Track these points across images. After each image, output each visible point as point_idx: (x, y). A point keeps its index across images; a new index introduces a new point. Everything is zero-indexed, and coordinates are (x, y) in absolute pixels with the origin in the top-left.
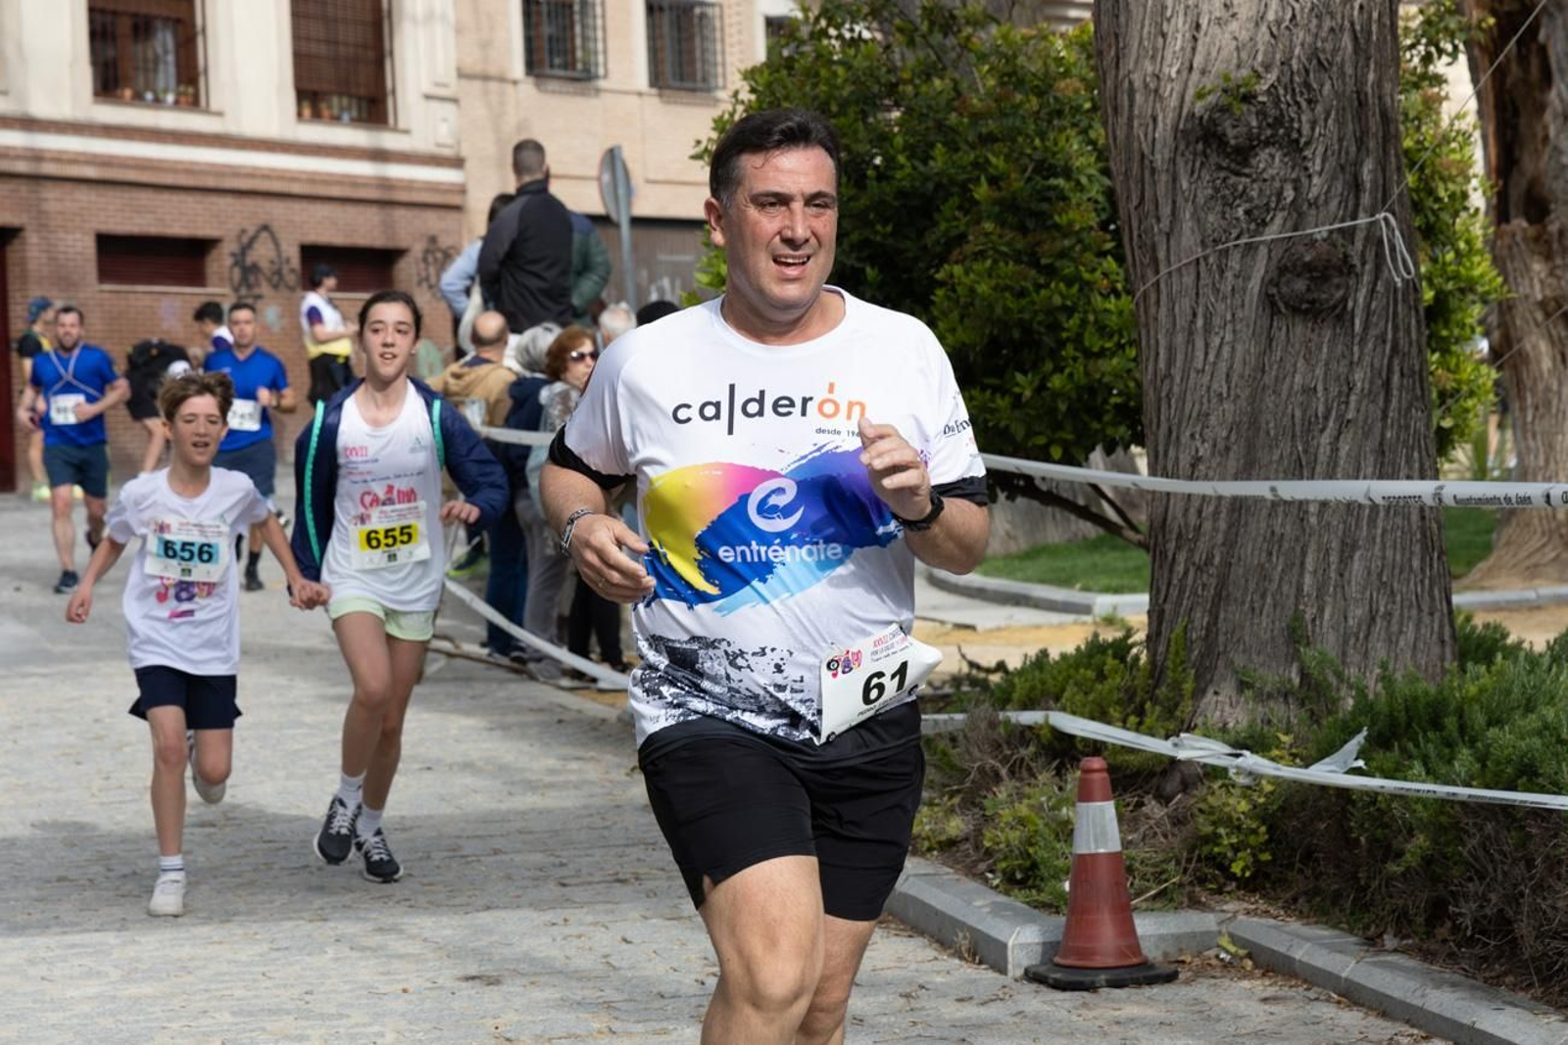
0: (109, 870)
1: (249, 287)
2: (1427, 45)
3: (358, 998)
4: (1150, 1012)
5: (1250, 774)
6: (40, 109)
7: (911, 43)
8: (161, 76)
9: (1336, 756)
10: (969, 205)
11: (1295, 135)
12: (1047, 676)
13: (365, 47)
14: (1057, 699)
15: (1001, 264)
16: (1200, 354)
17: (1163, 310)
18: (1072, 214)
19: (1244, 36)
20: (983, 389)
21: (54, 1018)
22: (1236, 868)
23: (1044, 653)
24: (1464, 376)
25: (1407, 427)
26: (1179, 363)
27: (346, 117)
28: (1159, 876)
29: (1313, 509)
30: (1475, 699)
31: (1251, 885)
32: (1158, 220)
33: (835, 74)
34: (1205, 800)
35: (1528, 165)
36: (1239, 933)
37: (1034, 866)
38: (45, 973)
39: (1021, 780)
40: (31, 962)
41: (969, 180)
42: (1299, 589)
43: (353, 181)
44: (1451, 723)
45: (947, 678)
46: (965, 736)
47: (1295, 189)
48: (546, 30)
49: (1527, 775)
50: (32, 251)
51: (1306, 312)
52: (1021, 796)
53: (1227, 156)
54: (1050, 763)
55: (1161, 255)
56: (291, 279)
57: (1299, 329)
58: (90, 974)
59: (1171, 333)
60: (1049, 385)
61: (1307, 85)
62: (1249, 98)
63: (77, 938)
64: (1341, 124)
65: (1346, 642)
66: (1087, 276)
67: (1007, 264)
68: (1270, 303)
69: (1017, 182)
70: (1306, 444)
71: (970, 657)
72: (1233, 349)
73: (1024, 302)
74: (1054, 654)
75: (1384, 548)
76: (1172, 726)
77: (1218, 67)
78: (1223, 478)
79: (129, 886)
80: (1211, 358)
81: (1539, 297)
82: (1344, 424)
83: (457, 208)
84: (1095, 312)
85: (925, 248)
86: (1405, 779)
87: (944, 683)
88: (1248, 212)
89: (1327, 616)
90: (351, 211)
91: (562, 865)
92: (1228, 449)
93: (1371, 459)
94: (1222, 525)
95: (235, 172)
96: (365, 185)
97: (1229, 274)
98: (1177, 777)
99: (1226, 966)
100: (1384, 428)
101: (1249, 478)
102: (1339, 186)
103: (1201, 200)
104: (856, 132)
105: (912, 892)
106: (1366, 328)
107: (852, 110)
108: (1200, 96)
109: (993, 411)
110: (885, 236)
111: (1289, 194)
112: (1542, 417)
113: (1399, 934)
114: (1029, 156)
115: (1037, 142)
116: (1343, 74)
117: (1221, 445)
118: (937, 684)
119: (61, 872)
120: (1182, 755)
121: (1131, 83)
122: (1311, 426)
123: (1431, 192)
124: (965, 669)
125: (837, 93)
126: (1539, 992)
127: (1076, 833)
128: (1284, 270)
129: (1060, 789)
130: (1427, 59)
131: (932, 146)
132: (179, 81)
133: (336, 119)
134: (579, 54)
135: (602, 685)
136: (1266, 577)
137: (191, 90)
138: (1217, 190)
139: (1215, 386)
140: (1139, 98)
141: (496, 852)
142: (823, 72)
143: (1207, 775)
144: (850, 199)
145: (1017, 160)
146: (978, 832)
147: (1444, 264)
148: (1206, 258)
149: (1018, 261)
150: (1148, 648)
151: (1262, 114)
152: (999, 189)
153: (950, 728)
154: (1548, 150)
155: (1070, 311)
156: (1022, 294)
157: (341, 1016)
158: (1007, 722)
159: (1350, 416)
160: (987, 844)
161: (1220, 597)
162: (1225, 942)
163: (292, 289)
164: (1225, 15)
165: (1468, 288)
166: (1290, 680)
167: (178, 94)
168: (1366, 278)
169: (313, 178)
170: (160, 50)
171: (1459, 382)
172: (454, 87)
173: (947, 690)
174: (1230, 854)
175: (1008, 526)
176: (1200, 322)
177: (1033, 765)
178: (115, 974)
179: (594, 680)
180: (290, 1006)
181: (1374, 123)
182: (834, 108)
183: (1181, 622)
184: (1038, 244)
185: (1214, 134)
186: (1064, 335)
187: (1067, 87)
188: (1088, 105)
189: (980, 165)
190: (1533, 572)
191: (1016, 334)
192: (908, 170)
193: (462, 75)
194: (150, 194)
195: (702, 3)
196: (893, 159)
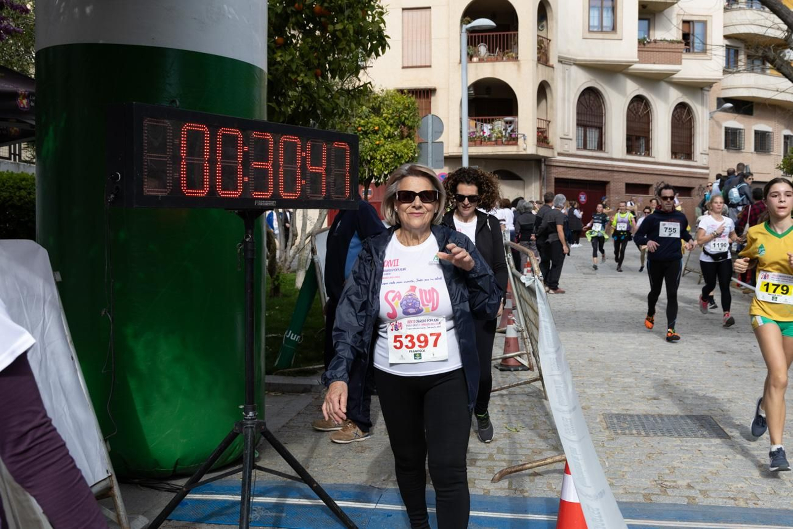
6: (615, 156)
8: (641, 149)
13: (688, 142)
21: (625, 352)
27: (682, 158)
43: (683, 172)
48: (730, 138)
50: (612, 186)
58: (632, 343)
79: (638, 325)
83: (707, 178)
90: (682, 179)
95: (657, 170)
96: (686, 173)
119: (623, 321)
132: (645, 150)
133: (680, 159)
134: (738, 144)
137: (648, 152)
157: (689, 357)
167: (645, 153)
169: (674, 172)
170: (642, 143)
172: (708, 151)
178: (637, 344)
193: (710, 148)
194: (637, 174)
195: (768, 132)
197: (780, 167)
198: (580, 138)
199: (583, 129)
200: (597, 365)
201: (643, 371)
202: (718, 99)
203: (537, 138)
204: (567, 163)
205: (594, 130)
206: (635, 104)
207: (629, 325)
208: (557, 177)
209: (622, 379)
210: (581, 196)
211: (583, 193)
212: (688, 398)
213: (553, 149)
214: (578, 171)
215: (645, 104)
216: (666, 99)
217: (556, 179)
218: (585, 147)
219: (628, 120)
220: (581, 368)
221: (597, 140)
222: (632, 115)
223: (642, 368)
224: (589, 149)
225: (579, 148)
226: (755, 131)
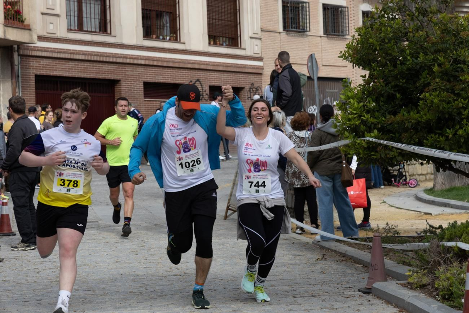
0: (146, 289)
6: (126, 42)
7: (412, 19)
8: (165, 31)
10: (431, 73)
12: (456, 230)
13: (231, 21)
14: (460, 238)
15: (442, 93)
18: (466, 76)
20: (436, 134)
23: (456, 222)
27: (225, 44)
33: (387, 30)
37: (452, 294)
39: (448, 265)
41: (431, 65)
43: (227, 65)
45: (422, 230)
46: (429, 250)
50: (124, 87)
52: (448, 270)
54: (457, 259)
56: (206, 97)
60: (458, 133)
67: (444, 93)
69: (447, 66)
71: (430, 224)
73: (449, 105)
74: (459, 223)
79: (153, 295)
83: (261, 74)
85: (417, 87)
87: (421, 232)
91: (294, 290)
95: (189, 62)
104: (394, 49)
105: (410, 302)
107: (392, 42)
109: (439, 142)
110: (403, 83)
114: (452, 57)
115: (454, 52)
118: (418, 232)
119: (131, 290)
124: (428, 228)
125: (387, 36)
127: (466, 282)
129: (461, 268)
131: (419, 53)
132: (170, 34)
133: (221, 45)
134: (301, 23)
137: (175, 35)
141: (272, 286)
142: (383, 29)
144: (391, 71)
145: (448, 58)
146: (433, 282)
149: (447, 92)
152: (441, 68)
153: (424, 248)
155: (465, 109)
156: (449, 103)
158: (443, 245)
160: (436, 286)
163: (207, 100)
167: (170, 37)
169: (213, 64)
170: (165, 23)
172: (260, 35)
173: (422, 234)
175: (442, 181)
177: (452, 260)
182: (386, 41)
184: (454, 86)
186: (463, 116)
187: (464, 34)
189: (435, 60)
191: (447, 116)
192: (411, 61)
193: (262, 30)
194: (161, 69)
195: (342, 7)
196: (406, 58)
197: (344, 54)
198: (72, 14)
203: (5, 13)
204: (55, 52)
205: (92, 2)
207: (139, 297)
208: (38, 73)
213: (30, 30)
214: (71, 64)
217: (37, 76)
218: (80, 28)
221: (98, 17)
224: (87, 31)
225: (71, 30)
226: (324, 5)
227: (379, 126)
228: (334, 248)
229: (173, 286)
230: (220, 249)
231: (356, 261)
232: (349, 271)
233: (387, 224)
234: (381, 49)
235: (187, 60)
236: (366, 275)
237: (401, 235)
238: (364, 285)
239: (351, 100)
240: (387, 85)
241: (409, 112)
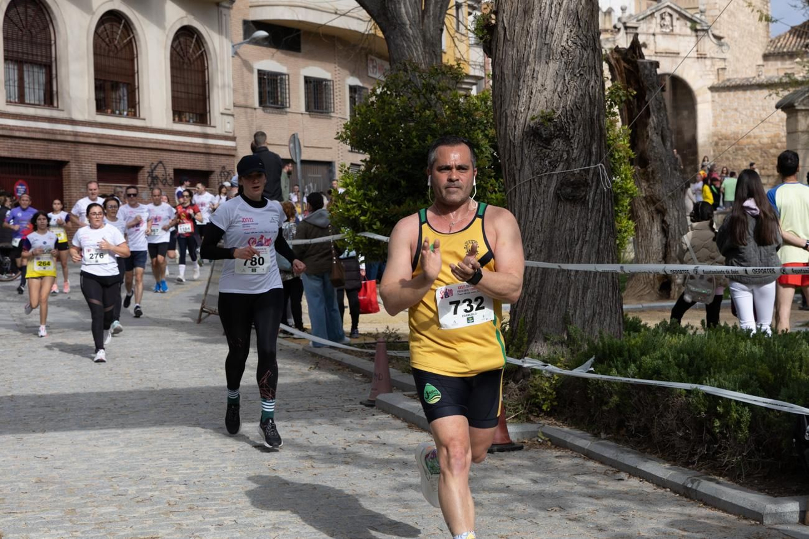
0: (115, 405)
1: (154, 184)
2: (611, 101)
3: (216, 453)
4: (516, 461)
5: (551, 372)
6: (77, 116)
7: (419, 97)
8: (122, 104)
9: (583, 366)
11: (567, 134)
13: (199, 95)
16: (531, 215)
17: (517, 199)
19: (549, 97)
21: (101, 460)
22: (544, 408)
24: (623, 225)
25: (608, 244)
26: (523, 218)
27: (191, 121)
28: (515, 411)
29: (573, 273)
30: (634, 345)
31: (549, 414)
32: (516, 165)
33: (391, 108)
34: (533, 382)
35: (641, 146)
36: (546, 432)
38: (96, 444)
40: (90, 440)
42: (567, 303)
43: (194, 145)
44: (626, 354)
47: (568, 154)
49: (656, 374)
50: (73, 169)
51: (570, 201)
53: (542, 141)
55: (517, 178)
56: (170, 182)
57: (568, 206)
58: (112, 444)
59: (521, 207)
61: (572, 115)
62: (551, 120)
63: (106, 431)
64: (584, 130)
65: (584, 324)
66: (485, 185)
68: (558, 197)
70: (571, 249)
72: (543, 214)
75: (598, 289)
76: (519, 354)
77: (539, 109)
78: (539, 261)
79: (123, 411)
80: (535, 217)
81: (644, 195)
82: (584, 242)
83: (233, 156)
84: (488, 199)
86: (609, 375)
88: (549, 163)
89: (577, 313)
90: (193, 156)
91: (287, 404)
92: (541, 251)
93: (594, 255)
94: (539, 279)
95: (149, 141)
96: (198, 147)
97: (542, 186)
98: (521, 373)
99: (541, 444)
100: (599, 244)
101: (549, 262)
102: (584, 153)
103: (532, 158)
106: (593, 205)
108: (533, 119)
110: (409, 169)
111: (565, 156)
112: (645, 240)
113: (606, 433)
115: (467, 135)
116: (585, 111)
117: (538, 249)
120: (525, 365)
121: (506, 114)
122: (572, 243)
123: (612, 156)
126: (660, 454)
128: (563, 184)
130: (611, 106)
131: (426, 135)
132: (129, 107)
133: (188, 122)
134: (279, 98)
135: (295, 336)
136: (555, 299)
137: (133, 110)
138: (538, 154)
139: (537, 227)
140: (509, 119)
142: (387, 108)
143: (532, 372)
147: (617, 183)
148: (534, 179)
150: (510, 325)
151: (555, 126)
154: (648, 140)
157: (210, 460)
159: (587, 239)
161: (537, 307)
162: (540, 435)
163: (170, 186)
164: (542, 89)
165: (626, 191)
166: (564, 338)
167: (128, 112)
168: (593, 188)
170: (122, 95)
171: (622, 227)
172: (232, 110)
174: (542, 402)
176: (531, 203)
178: (122, 445)
179: (292, 334)
180: (190, 457)
181: (597, 130)
182: (390, 121)
183: (523, 315)
185: (538, 134)
187: (478, 115)
188: (485, 121)
190: (640, 298)
192: (418, 145)
193: (235, 106)
194: (117, 149)
195: (326, 80)
196: (412, 140)
197: (341, 136)
198: (11, 83)
199: (16, 67)
200: (51, 488)
201: (132, 490)
202: (245, 23)
205: (36, 70)
206: (107, 25)
207: (108, 414)
209: (96, 509)
210: (19, 187)
211: (20, 181)
212: (207, 530)
214: (10, 142)
215: (125, 26)
216: (159, 20)
218: (21, 100)
219: (95, 54)
220: (23, 496)
221: (42, 87)
222: (104, 45)
223: (130, 485)
224: (29, 104)
225: (11, 102)
226: (306, 78)
227: (382, 217)
228: (328, 356)
229: (146, 400)
230: (196, 357)
231: (354, 370)
232: (347, 381)
233: (388, 328)
234: (384, 131)
235: (147, 139)
236: (368, 386)
237: (403, 340)
238: (366, 396)
239: (350, 188)
240: (390, 171)
241: (415, 202)
